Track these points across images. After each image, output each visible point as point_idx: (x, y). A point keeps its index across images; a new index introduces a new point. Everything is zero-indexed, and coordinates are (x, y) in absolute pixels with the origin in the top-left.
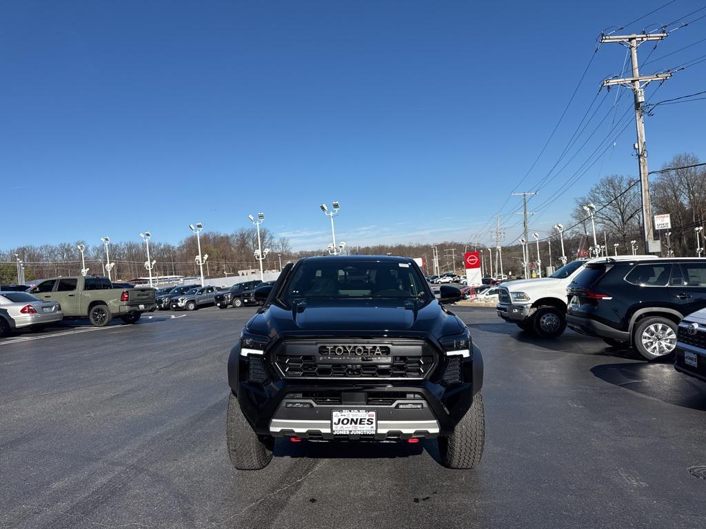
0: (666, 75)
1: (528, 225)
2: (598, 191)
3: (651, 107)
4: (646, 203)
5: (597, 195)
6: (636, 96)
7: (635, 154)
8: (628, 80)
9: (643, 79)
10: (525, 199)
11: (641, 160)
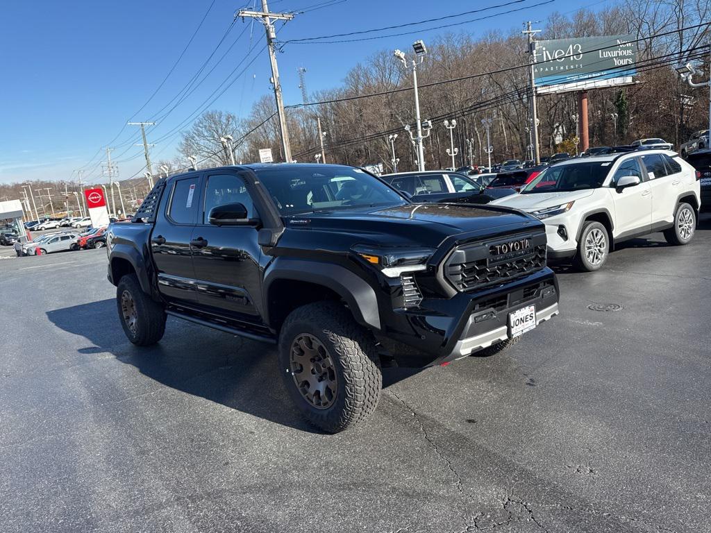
0: (290, 16)
1: (150, 158)
2: (201, 125)
3: (282, 44)
4: (285, 135)
5: (200, 129)
6: (268, 32)
7: (272, 88)
8: (260, 14)
9: (273, 16)
10: (143, 129)
11: (277, 94)
